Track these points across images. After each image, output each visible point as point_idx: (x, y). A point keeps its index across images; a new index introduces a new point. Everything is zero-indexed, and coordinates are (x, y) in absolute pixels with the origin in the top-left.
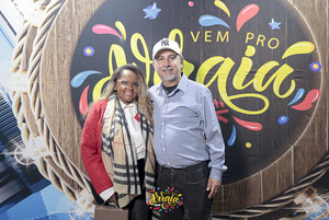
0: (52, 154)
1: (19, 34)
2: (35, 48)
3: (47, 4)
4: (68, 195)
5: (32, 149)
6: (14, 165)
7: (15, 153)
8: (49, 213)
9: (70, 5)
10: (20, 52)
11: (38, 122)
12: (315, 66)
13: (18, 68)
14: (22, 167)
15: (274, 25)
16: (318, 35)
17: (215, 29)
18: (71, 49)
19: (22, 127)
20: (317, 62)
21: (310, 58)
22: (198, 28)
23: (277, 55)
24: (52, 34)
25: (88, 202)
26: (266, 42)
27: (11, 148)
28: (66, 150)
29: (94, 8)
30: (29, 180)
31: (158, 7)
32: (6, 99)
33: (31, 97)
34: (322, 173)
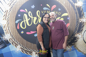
0: (11, 38)
1: (4, 12)
2: (8, 15)
3: (10, 5)
4: (15, 47)
5: (7, 37)
6: (3, 40)
7: (3, 37)
8: (11, 51)
9: (15, 6)
10: (4, 16)
11: (8, 31)
12: (68, 18)
13: (4, 19)
14: (5, 41)
15: (59, 9)
16: (69, 12)
17: (47, 10)
18: (15, 15)
19: (5, 32)
20: (69, 17)
21: (67, 17)
22: (43, 10)
23: (60, 16)
24: (11, 12)
25: (19, 48)
26: (58, 13)
27: (2, 36)
28: (14, 37)
29: (20, 6)
30: (6, 43)
31: (34, 6)
32: (1, 26)
33: (7, 25)
34: (70, 41)
